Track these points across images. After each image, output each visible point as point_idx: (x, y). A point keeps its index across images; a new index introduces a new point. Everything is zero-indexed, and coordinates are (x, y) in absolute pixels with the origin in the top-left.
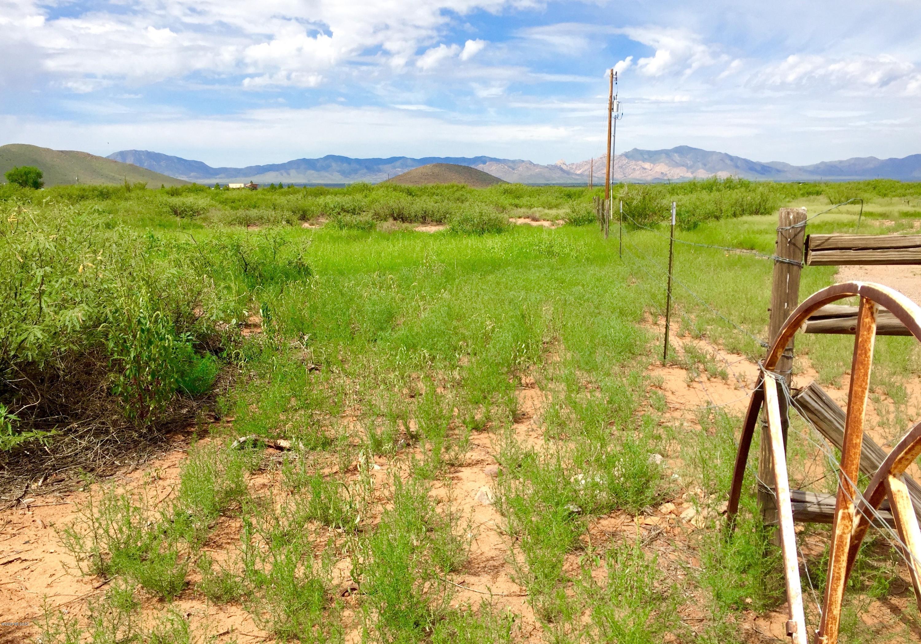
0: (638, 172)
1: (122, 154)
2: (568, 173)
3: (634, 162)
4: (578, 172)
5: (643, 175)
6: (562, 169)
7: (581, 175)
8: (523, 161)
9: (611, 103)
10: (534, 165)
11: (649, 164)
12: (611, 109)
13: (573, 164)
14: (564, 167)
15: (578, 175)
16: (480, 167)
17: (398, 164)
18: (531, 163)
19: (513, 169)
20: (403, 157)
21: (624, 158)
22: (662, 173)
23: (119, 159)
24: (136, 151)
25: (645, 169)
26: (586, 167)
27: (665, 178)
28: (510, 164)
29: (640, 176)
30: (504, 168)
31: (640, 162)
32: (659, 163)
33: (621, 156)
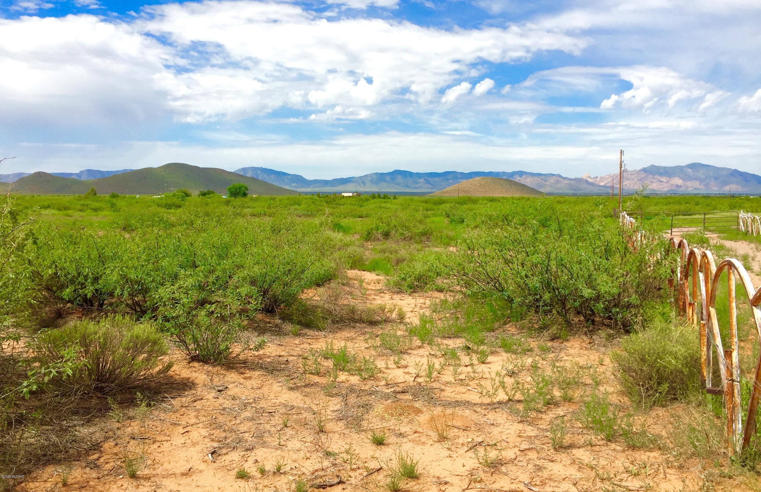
0: (655, 184)
1: (244, 169)
2: (592, 184)
3: (651, 176)
4: (602, 184)
5: (660, 186)
6: (587, 181)
7: (605, 187)
8: (554, 175)
9: (621, 165)
10: (563, 178)
11: (665, 178)
12: (621, 167)
13: (597, 177)
14: (590, 180)
15: (602, 186)
16: (517, 179)
17: (450, 176)
18: (560, 176)
19: (545, 181)
20: (454, 172)
21: (642, 172)
22: (677, 185)
23: (242, 173)
24: (254, 168)
25: (662, 182)
26: (609, 180)
27: (680, 189)
28: (543, 177)
29: (657, 187)
30: (537, 180)
31: (657, 177)
32: (675, 177)
33: (640, 171)
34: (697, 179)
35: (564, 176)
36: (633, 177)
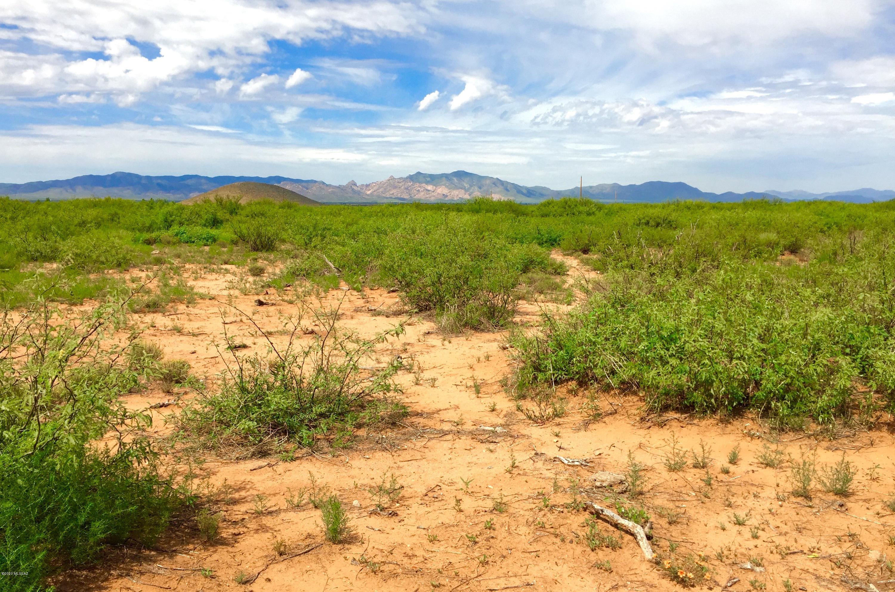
0: (422, 193)
2: (358, 193)
3: (418, 184)
4: (368, 193)
5: (427, 196)
6: (353, 190)
7: (371, 195)
10: (327, 185)
11: (431, 186)
14: (355, 188)
15: (368, 195)
17: (191, 181)
18: (325, 183)
19: (307, 189)
20: (198, 176)
21: (409, 180)
22: (444, 195)
25: (429, 191)
26: (375, 188)
27: (447, 199)
28: (304, 184)
29: (424, 197)
30: (298, 187)
31: (424, 185)
32: (441, 185)
33: (407, 178)
34: (462, 188)
35: (327, 183)
36: (400, 185)
